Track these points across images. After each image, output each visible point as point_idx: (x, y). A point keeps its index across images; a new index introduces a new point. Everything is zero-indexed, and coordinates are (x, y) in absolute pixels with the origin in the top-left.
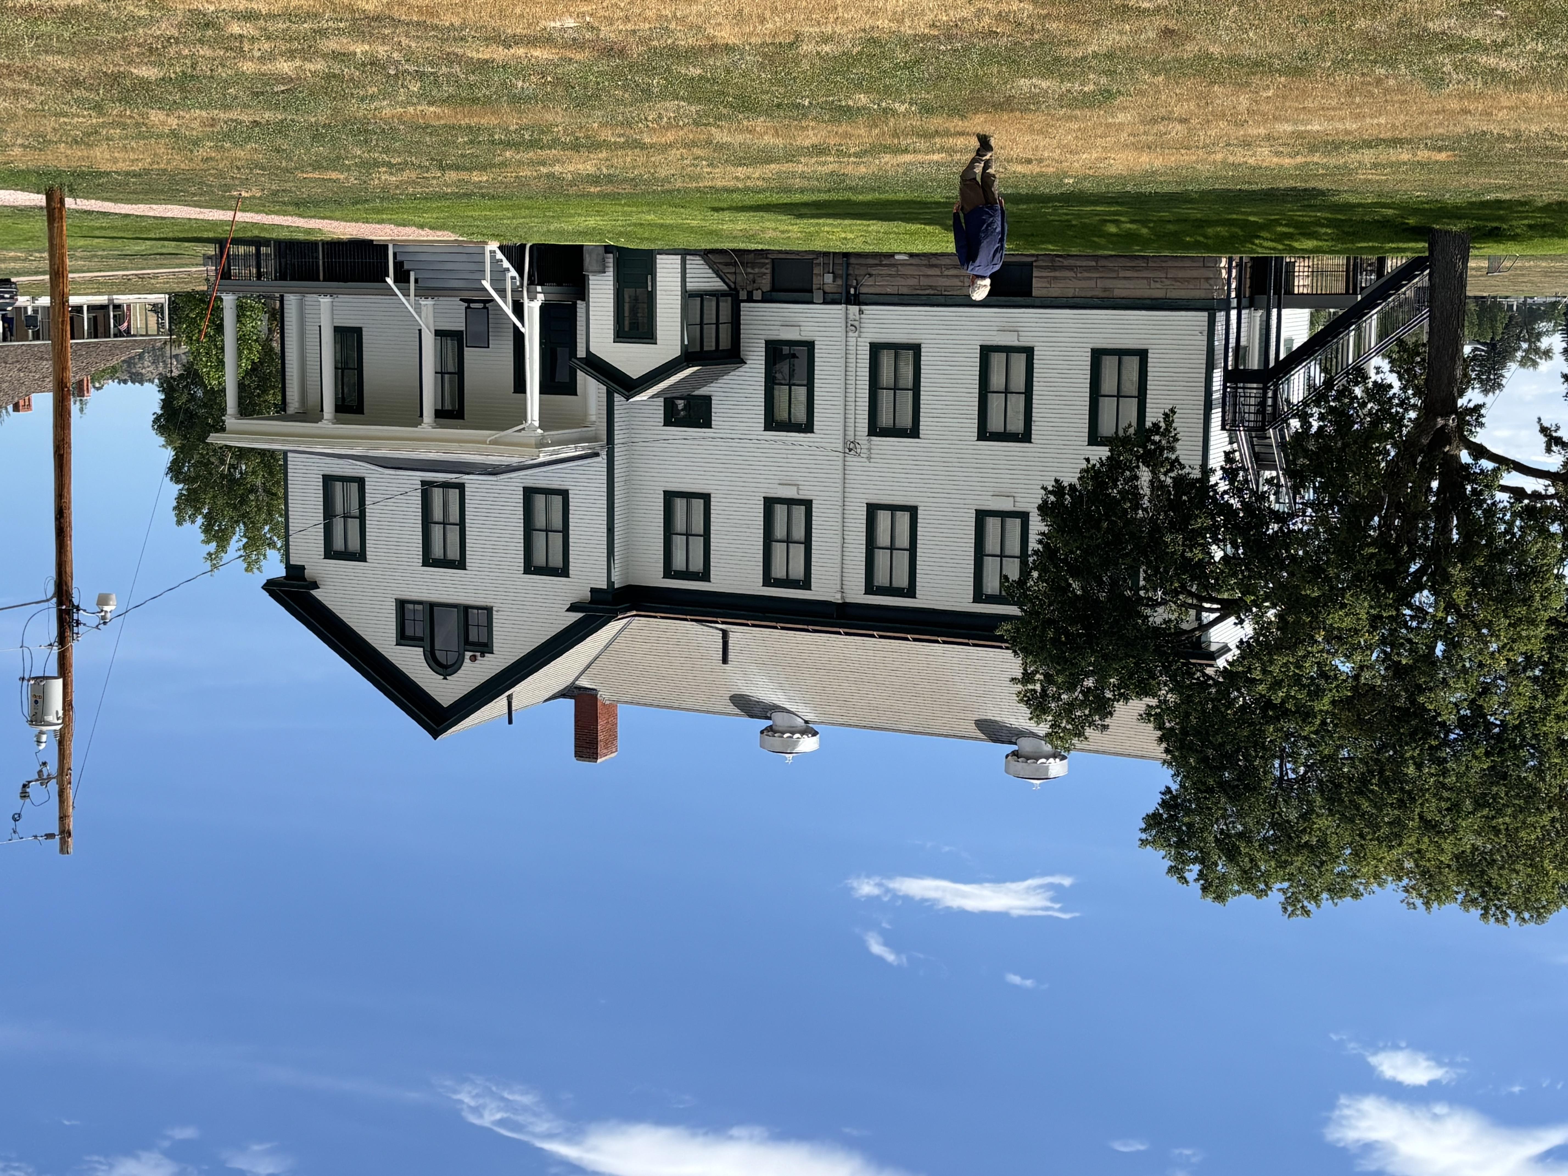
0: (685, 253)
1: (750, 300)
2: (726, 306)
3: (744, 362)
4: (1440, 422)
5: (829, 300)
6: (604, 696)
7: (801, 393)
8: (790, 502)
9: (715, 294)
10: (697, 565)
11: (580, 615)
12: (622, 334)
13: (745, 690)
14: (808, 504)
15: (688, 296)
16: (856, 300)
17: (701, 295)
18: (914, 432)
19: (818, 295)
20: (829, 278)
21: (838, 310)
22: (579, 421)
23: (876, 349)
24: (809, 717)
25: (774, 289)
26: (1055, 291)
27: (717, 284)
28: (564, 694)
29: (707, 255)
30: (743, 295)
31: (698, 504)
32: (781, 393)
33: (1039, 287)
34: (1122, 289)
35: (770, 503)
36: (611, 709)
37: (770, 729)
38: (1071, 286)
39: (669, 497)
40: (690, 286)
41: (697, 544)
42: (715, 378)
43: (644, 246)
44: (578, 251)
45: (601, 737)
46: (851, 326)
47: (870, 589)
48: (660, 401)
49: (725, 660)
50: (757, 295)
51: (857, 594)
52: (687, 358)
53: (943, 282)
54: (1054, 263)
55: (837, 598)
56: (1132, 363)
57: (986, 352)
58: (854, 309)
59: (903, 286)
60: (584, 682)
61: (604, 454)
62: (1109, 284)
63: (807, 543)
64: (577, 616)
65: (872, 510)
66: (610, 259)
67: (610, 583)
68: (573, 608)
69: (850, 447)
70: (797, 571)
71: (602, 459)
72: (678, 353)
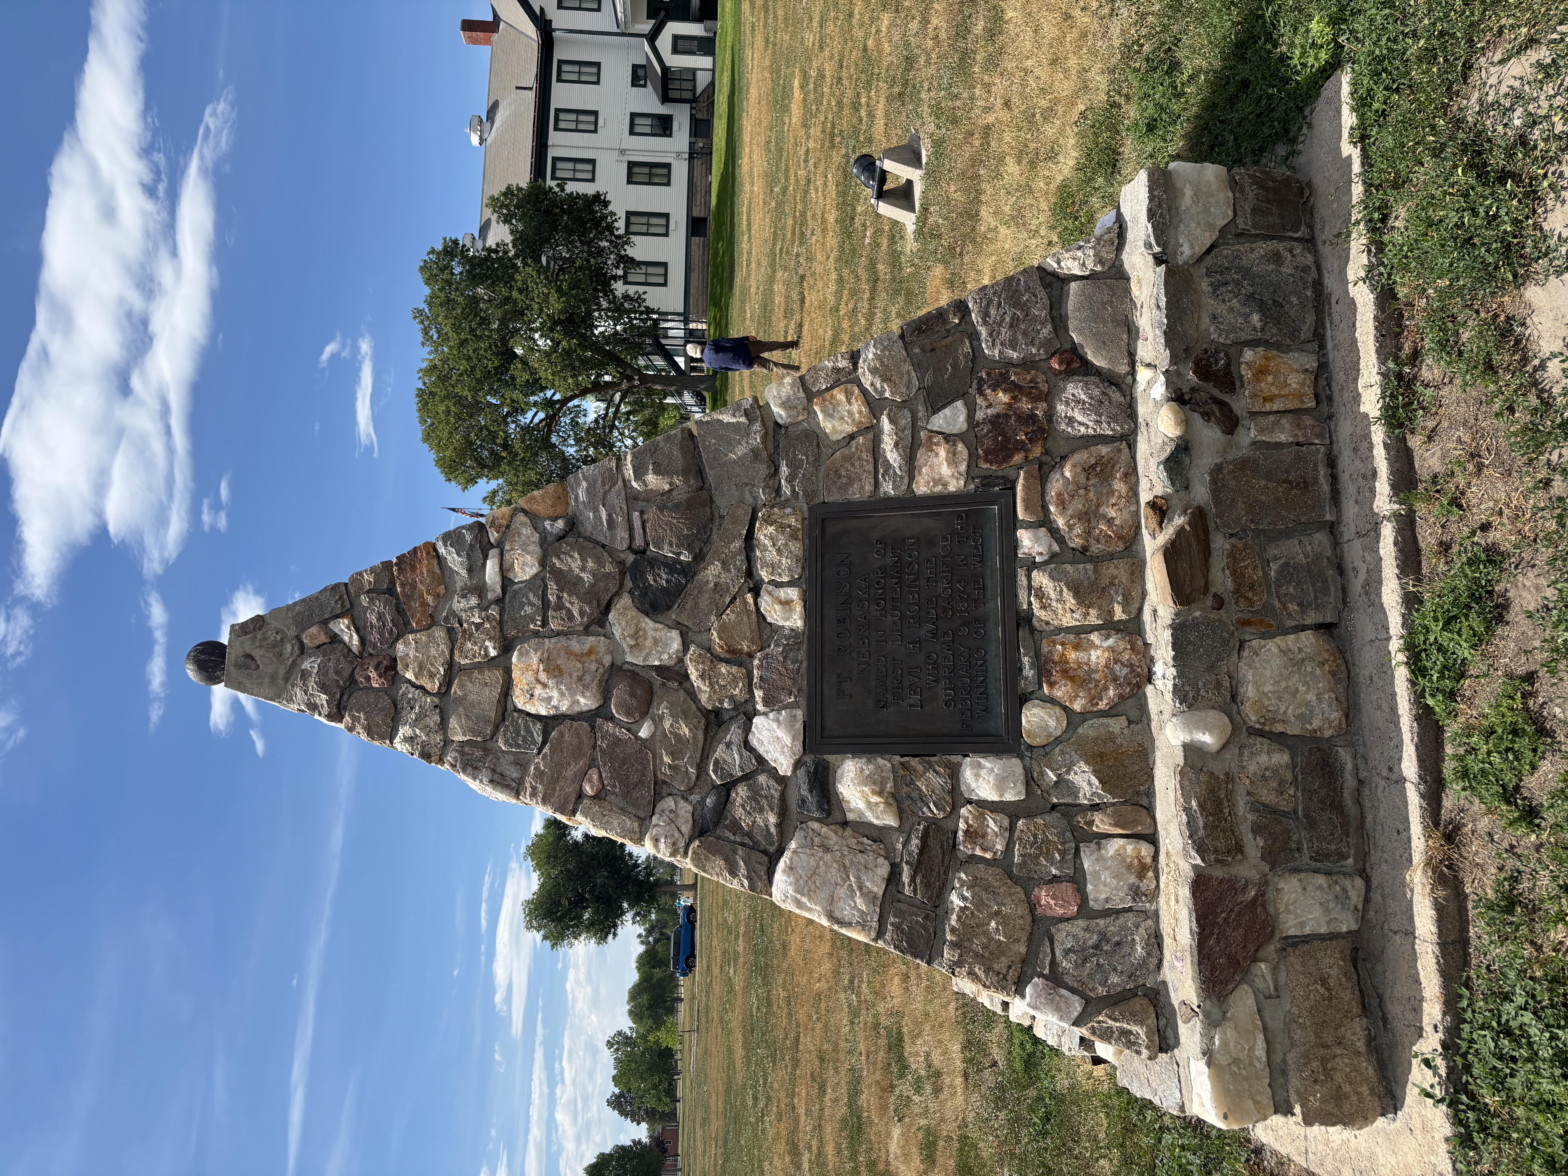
0: (713, 71)
1: (692, 108)
2: (688, 95)
3: (663, 103)
4: (636, 377)
5: (691, 144)
6: (495, 37)
7: (648, 130)
8: (596, 123)
9: (694, 90)
10: (565, 76)
11: (538, 13)
12: (676, 38)
13: (501, 106)
14: (595, 131)
15: (694, 71)
16: (691, 157)
17: (694, 80)
18: (630, 182)
19: (693, 140)
20: (701, 145)
21: (686, 148)
22: (635, 19)
23: (668, 166)
24: (489, 141)
25: (697, 120)
26: (694, 247)
27: (699, 91)
28: (495, 15)
29: (712, 83)
30: (694, 105)
31: (594, 79)
32: (648, 121)
33: (695, 240)
34: (694, 276)
35: (595, 113)
36: (488, 42)
37: (481, 121)
38: (696, 254)
39: (598, 65)
40: (698, 73)
41: (575, 77)
42: (655, 89)
43: (717, 49)
44: (714, 17)
45: (474, 34)
46: (678, 154)
47: (555, 160)
48: (644, 62)
49: (517, 88)
50: (694, 112)
51: (552, 153)
52: (665, 69)
53: (698, 197)
54: (706, 247)
55: (550, 143)
56: (661, 280)
57: (666, 216)
58: (687, 156)
59: (697, 179)
60: (502, 25)
61: (618, 31)
62: (696, 271)
63: (576, 130)
64: (538, 12)
65: (592, 162)
66: (711, 35)
67: (555, 30)
68: (542, 9)
69: (622, 152)
70: (562, 125)
71: (616, 30)
72: (667, 64)
